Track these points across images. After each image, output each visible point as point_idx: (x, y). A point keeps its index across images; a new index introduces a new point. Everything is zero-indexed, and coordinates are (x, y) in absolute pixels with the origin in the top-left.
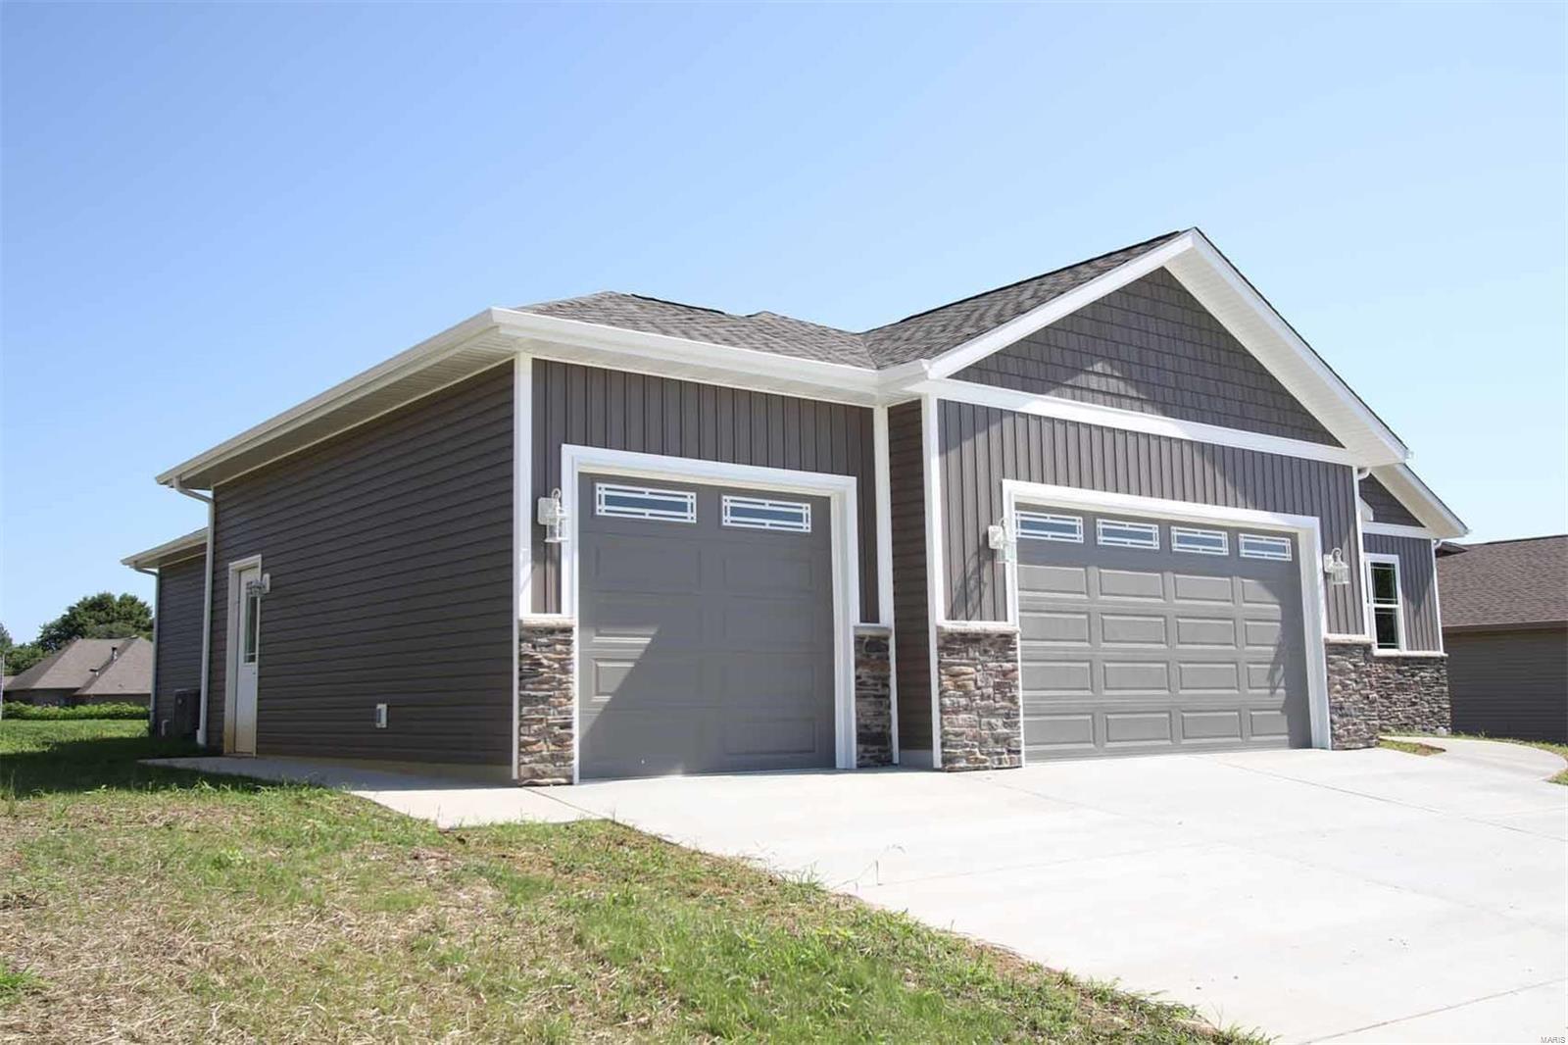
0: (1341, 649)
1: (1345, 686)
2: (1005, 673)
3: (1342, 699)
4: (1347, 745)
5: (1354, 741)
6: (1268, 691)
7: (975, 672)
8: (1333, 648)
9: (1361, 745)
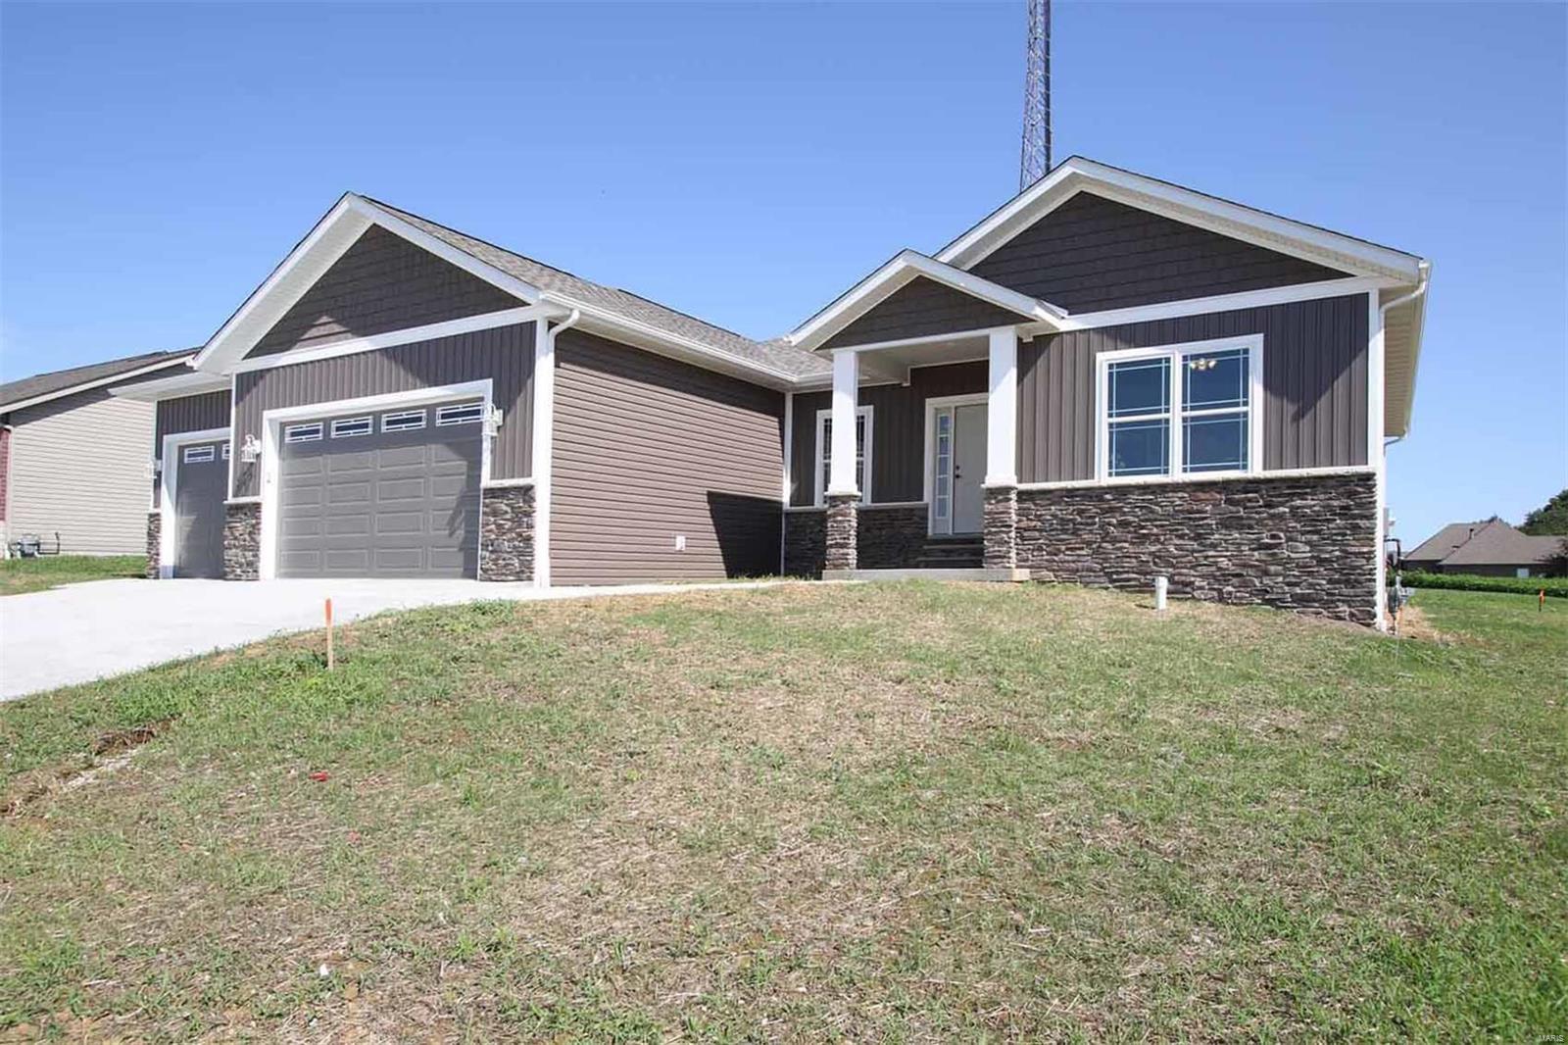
0: (499, 493)
1: (499, 526)
2: (253, 526)
3: (493, 537)
4: (494, 578)
5: (503, 574)
6: (447, 532)
7: (240, 527)
8: (492, 492)
9: (511, 578)
